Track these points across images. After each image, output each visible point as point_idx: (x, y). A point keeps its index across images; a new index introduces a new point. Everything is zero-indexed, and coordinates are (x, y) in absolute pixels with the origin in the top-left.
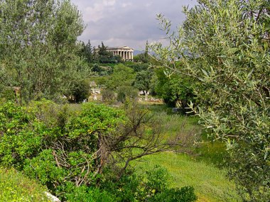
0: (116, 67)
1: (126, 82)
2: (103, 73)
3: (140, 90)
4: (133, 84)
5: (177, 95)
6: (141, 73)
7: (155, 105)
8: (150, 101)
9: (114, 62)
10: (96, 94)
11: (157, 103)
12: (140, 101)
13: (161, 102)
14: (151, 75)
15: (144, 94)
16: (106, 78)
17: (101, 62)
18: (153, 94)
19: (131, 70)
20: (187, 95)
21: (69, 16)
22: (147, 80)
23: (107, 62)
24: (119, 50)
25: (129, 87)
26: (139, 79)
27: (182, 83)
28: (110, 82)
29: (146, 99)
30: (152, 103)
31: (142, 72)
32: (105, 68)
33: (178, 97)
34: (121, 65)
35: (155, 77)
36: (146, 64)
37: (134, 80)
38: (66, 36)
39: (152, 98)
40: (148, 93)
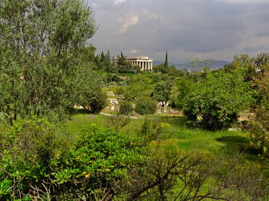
0: (135, 77)
1: (144, 92)
2: (121, 83)
3: (159, 101)
4: (152, 95)
5: (200, 108)
6: (160, 84)
7: (174, 117)
8: (170, 113)
9: (133, 73)
10: (113, 103)
11: (176, 115)
12: (159, 112)
13: (181, 114)
14: (171, 86)
15: (163, 106)
16: (124, 88)
17: (120, 72)
18: (173, 106)
19: (150, 81)
20: (211, 108)
21: (74, 10)
22: (166, 91)
23: (126, 72)
24: (138, 61)
25: (148, 98)
26: (159, 90)
27: (205, 95)
28: (129, 92)
29: (165, 111)
30: (172, 115)
31: (162, 83)
32: (124, 78)
33: (200, 111)
34: (140, 74)
35: (175, 88)
36: (165, 75)
37: (152, 91)
38: (70, 35)
39: (171, 110)
40: (167, 104)
